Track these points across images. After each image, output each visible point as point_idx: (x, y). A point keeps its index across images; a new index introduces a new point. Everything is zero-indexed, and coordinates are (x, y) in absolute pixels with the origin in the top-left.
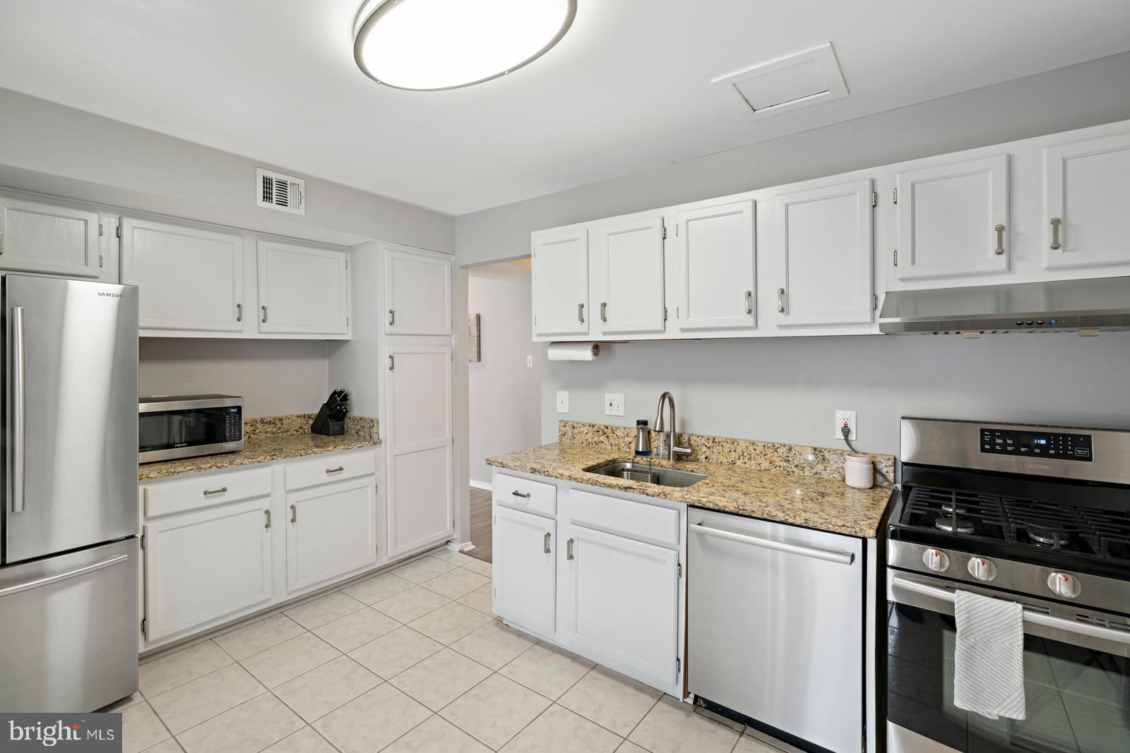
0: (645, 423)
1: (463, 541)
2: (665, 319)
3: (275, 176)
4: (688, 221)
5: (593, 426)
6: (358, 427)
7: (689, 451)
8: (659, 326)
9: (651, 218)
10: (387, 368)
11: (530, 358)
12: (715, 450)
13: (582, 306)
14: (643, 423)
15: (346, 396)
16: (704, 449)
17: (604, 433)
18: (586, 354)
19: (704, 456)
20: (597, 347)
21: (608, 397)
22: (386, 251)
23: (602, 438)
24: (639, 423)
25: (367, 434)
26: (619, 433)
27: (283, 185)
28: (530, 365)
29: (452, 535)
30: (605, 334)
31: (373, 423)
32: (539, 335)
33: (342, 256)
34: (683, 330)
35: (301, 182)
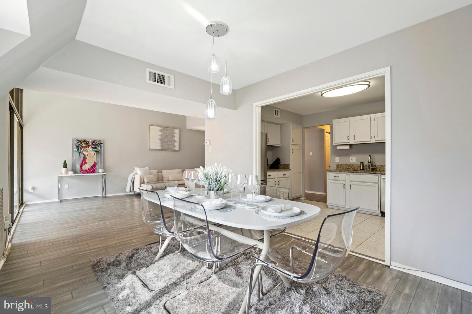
0: (363, 163)
1: (304, 197)
2: (371, 138)
3: (277, 110)
4: (377, 117)
5: (347, 165)
6: (284, 166)
7: (375, 168)
8: (370, 140)
9: (368, 117)
10: (292, 152)
11: (311, 153)
12: (382, 168)
13: (348, 136)
14: (362, 163)
15: (280, 159)
16: (379, 168)
17: (350, 166)
18: (348, 147)
19: (379, 169)
20: (351, 145)
21: (351, 158)
22: (291, 125)
23: (349, 167)
24: (361, 163)
25: (287, 167)
26: (355, 166)
27: (278, 111)
28: (311, 155)
29: (301, 195)
30: (354, 142)
31: (289, 165)
32: (335, 143)
33: (279, 126)
34: (376, 141)
35: (280, 111)
